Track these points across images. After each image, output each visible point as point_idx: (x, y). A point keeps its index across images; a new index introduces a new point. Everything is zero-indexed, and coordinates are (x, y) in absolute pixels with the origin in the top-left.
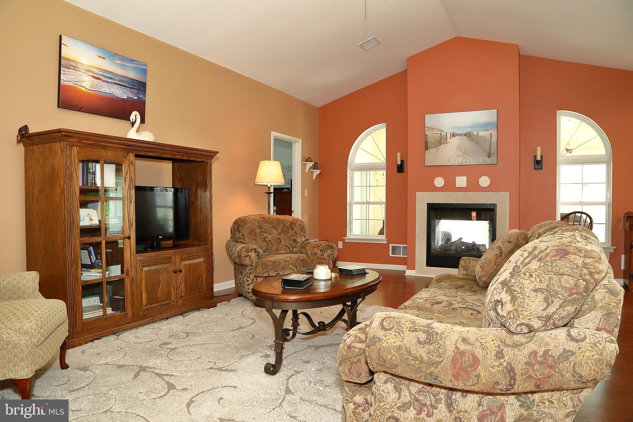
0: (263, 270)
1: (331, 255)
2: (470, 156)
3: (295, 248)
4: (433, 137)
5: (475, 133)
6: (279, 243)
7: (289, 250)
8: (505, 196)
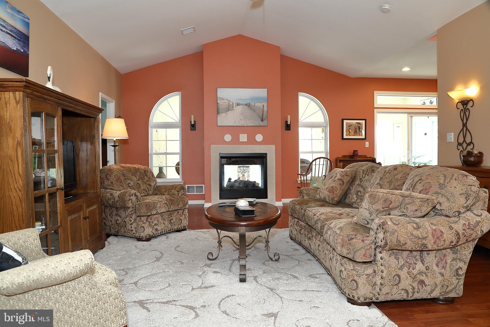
0: (147, 210)
1: (183, 194)
2: (249, 120)
3: (150, 191)
4: (223, 105)
5: (253, 104)
6: (139, 188)
7: (146, 193)
8: (273, 147)
